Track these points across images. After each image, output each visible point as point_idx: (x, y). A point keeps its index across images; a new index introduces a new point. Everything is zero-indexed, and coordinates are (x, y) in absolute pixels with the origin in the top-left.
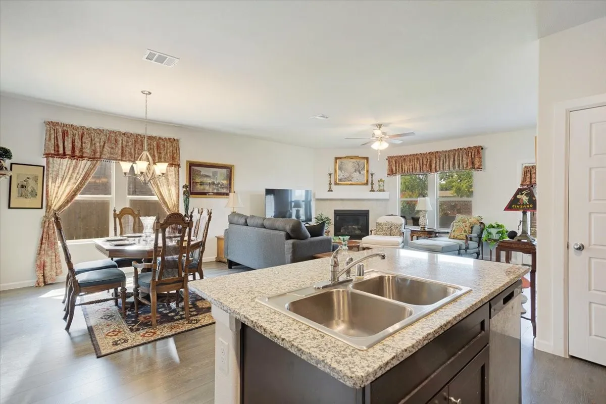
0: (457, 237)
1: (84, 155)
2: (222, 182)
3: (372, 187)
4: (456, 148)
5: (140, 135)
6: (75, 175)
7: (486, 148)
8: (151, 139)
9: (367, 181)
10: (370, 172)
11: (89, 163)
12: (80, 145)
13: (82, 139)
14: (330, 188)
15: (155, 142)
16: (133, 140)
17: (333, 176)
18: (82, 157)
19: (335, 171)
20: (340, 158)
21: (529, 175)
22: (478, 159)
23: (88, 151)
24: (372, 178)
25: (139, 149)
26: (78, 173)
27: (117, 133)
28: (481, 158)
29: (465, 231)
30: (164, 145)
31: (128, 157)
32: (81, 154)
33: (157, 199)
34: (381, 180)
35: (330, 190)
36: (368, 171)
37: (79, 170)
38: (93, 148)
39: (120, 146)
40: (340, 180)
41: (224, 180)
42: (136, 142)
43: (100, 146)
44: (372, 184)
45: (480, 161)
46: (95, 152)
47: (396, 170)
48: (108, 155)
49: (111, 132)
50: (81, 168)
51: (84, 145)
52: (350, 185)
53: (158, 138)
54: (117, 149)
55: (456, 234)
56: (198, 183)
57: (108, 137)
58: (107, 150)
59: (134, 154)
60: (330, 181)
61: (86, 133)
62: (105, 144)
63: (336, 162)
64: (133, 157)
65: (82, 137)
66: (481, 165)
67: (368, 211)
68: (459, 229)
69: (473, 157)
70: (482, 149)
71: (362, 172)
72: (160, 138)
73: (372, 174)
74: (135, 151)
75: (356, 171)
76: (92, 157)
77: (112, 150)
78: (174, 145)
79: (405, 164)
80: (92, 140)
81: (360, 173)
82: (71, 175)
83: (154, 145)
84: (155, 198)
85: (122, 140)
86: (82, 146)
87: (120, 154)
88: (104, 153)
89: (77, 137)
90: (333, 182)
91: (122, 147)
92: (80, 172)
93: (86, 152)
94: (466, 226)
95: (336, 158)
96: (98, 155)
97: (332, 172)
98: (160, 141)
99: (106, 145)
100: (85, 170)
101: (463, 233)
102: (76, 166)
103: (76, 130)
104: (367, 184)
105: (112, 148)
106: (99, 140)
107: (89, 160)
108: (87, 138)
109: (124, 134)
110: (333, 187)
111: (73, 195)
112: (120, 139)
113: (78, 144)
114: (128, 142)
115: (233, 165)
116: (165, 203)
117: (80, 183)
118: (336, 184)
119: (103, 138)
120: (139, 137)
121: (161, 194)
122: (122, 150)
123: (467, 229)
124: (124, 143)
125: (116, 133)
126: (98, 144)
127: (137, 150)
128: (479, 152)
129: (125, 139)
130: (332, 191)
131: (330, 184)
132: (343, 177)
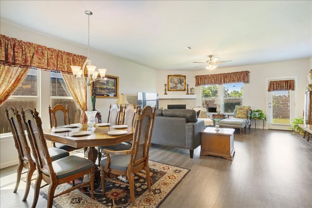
0: (240, 117)
1: (17, 63)
2: (112, 87)
3: (188, 92)
4: (235, 72)
5: (61, 51)
6: (8, 79)
7: (250, 72)
8: (69, 55)
9: (185, 89)
10: (186, 84)
11: (20, 69)
12: (12, 54)
13: (14, 49)
14: (166, 92)
15: (72, 58)
16: (56, 54)
17: (167, 86)
18: (14, 64)
19: (168, 83)
20: (171, 76)
21: (273, 85)
22: (247, 77)
23: (20, 59)
24: (188, 87)
25: (60, 62)
26: (11, 77)
27: (44, 48)
28: (248, 77)
29: (244, 114)
30: (77, 60)
31: (53, 67)
32: (13, 61)
33: (73, 99)
34: (192, 88)
35: (166, 94)
36: (185, 83)
37: (12, 75)
38: (24, 57)
39: (46, 58)
40: (171, 88)
41: (112, 86)
42: (58, 56)
43: (30, 56)
44: (188, 90)
45: (248, 79)
46: (26, 61)
47: (201, 83)
48: (36, 64)
49: (39, 46)
50: (14, 73)
51: (16, 53)
52: (176, 91)
53: (73, 55)
54: (43, 60)
55: (239, 115)
56: (98, 88)
57: (36, 49)
58: (36, 60)
59: (56, 65)
60: (166, 88)
61: (17, 44)
62: (33, 55)
63: (168, 78)
64: (56, 67)
65: (14, 47)
66: (248, 80)
67: (186, 105)
68: (241, 113)
69: (244, 76)
70: (249, 72)
71: (182, 84)
72: (75, 55)
73: (188, 85)
74: (57, 63)
75: (179, 83)
76: (23, 64)
77: (40, 61)
78: (84, 60)
79: (206, 80)
80: (22, 51)
81: (181, 84)
82: (4, 78)
83: (71, 59)
84: (71, 98)
85: (47, 53)
86: (14, 55)
87: (46, 64)
88: (34, 62)
89: (9, 46)
90: (167, 89)
91: (48, 59)
92: (13, 76)
93: (18, 60)
94: (244, 111)
95: (169, 76)
96: (28, 63)
97: (167, 83)
98: (75, 57)
99: (35, 56)
100: (17, 75)
101: (243, 115)
102: (8, 71)
103: (8, 40)
104: (185, 90)
105: (40, 59)
106: (29, 51)
107: (20, 67)
108: (18, 49)
109: (49, 49)
110: (167, 92)
111: (7, 96)
112: (46, 52)
113: (11, 52)
114: (52, 56)
115: (118, 77)
116: (78, 102)
117: (13, 85)
118: (169, 90)
119: (33, 50)
120: (60, 52)
121: (75, 95)
122: (48, 62)
123: (245, 113)
124: (49, 56)
125: (42, 47)
126: (28, 55)
127: (59, 62)
128: (247, 74)
129: (50, 52)
130: (167, 94)
131: (166, 90)
132: (172, 87)
